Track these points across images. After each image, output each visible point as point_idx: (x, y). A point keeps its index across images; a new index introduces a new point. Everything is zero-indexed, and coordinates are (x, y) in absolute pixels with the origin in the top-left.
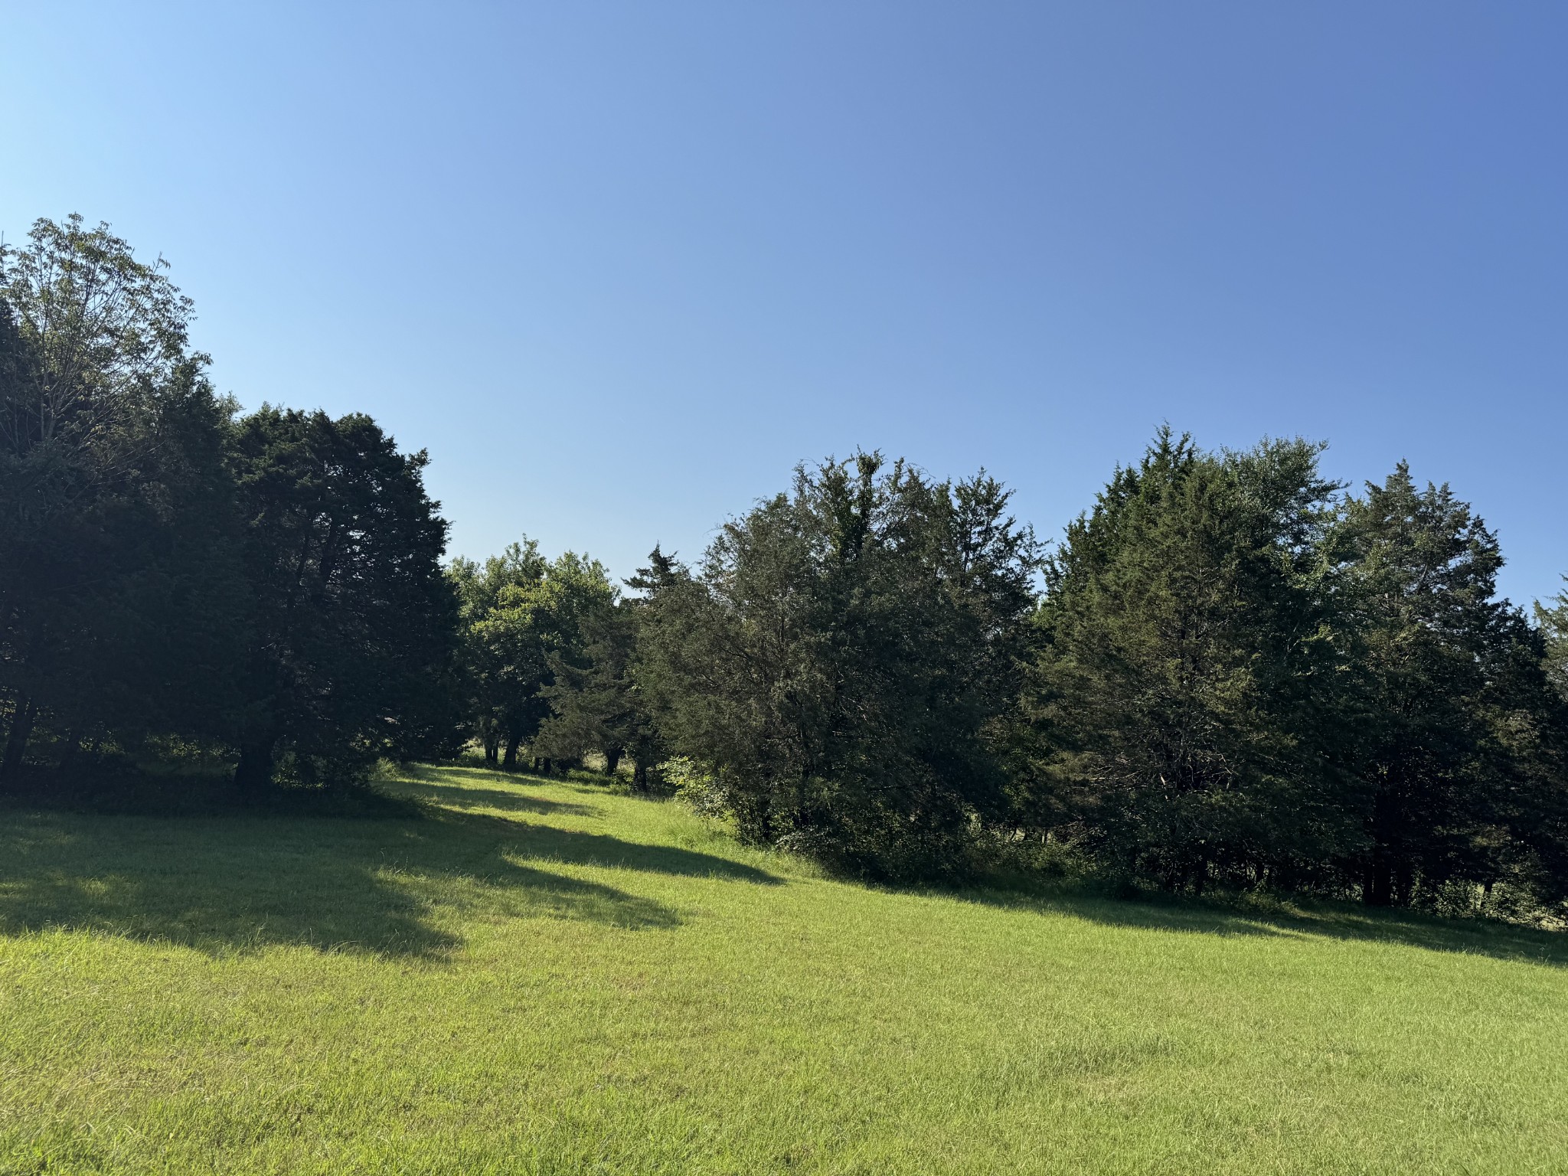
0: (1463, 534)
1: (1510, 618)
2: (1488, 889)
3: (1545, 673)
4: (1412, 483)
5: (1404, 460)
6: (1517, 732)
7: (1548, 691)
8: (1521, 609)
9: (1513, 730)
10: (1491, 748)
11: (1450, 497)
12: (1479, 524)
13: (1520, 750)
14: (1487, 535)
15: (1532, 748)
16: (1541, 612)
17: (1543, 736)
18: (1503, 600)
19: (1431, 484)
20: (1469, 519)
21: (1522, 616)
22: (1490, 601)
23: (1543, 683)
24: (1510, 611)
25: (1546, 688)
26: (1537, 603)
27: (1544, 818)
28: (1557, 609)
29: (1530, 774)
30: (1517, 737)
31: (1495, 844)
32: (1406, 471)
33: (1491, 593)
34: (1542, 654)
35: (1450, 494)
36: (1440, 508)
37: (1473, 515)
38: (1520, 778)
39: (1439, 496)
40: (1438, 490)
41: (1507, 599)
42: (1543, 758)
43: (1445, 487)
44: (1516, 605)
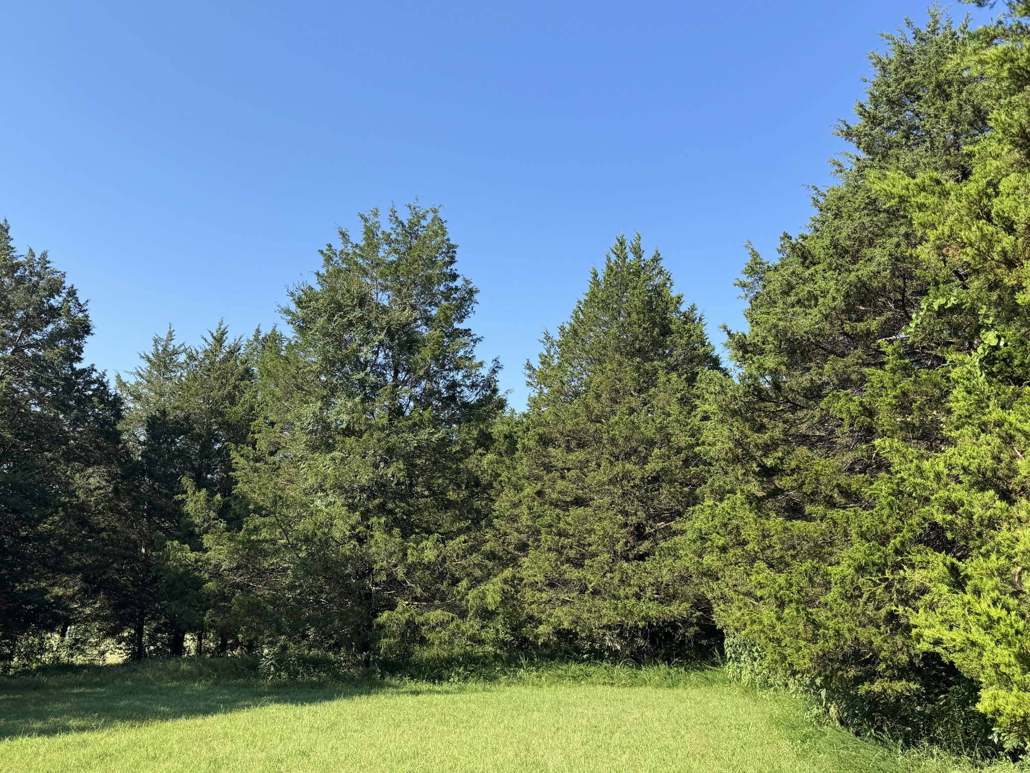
0: (56, 302)
1: (94, 382)
2: (63, 635)
3: (120, 433)
4: (11, 244)
5: (6, 221)
6: (95, 489)
7: (122, 449)
8: (104, 374)
9: (92, 487)
10: (69, 502)
11: (48, 265)
12: (72, 293)
13: (97, 504)
14: (79, 304)
15: (106, 501)
16: (122, 384)
17: (116, 491)
18: (89, 365)
19: (31, 250)
20: (64, 288)
21: (105, 380)
22: (78, 366)
23: (119, 442)
24: (94, 375)
25: (120, 446)
26: (118, 377)
27: (113, 563)
28: (133, 383)
29: (103, 525)
30: (95, 493)
31: (70, 592)
32: (7, 231)
33: (79, 360)
34: (118, 416)
35: (49, 262)
36: (39, 275)
37: (67, 284)
38: (95, 530)
39: (38, 263)
40: (38, 256)
41: (93, 365)
42: (114, 509)
43: (44, 255)
44: (100, 370)
